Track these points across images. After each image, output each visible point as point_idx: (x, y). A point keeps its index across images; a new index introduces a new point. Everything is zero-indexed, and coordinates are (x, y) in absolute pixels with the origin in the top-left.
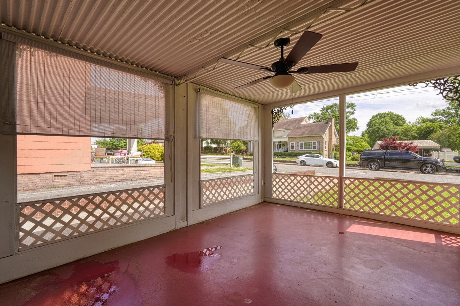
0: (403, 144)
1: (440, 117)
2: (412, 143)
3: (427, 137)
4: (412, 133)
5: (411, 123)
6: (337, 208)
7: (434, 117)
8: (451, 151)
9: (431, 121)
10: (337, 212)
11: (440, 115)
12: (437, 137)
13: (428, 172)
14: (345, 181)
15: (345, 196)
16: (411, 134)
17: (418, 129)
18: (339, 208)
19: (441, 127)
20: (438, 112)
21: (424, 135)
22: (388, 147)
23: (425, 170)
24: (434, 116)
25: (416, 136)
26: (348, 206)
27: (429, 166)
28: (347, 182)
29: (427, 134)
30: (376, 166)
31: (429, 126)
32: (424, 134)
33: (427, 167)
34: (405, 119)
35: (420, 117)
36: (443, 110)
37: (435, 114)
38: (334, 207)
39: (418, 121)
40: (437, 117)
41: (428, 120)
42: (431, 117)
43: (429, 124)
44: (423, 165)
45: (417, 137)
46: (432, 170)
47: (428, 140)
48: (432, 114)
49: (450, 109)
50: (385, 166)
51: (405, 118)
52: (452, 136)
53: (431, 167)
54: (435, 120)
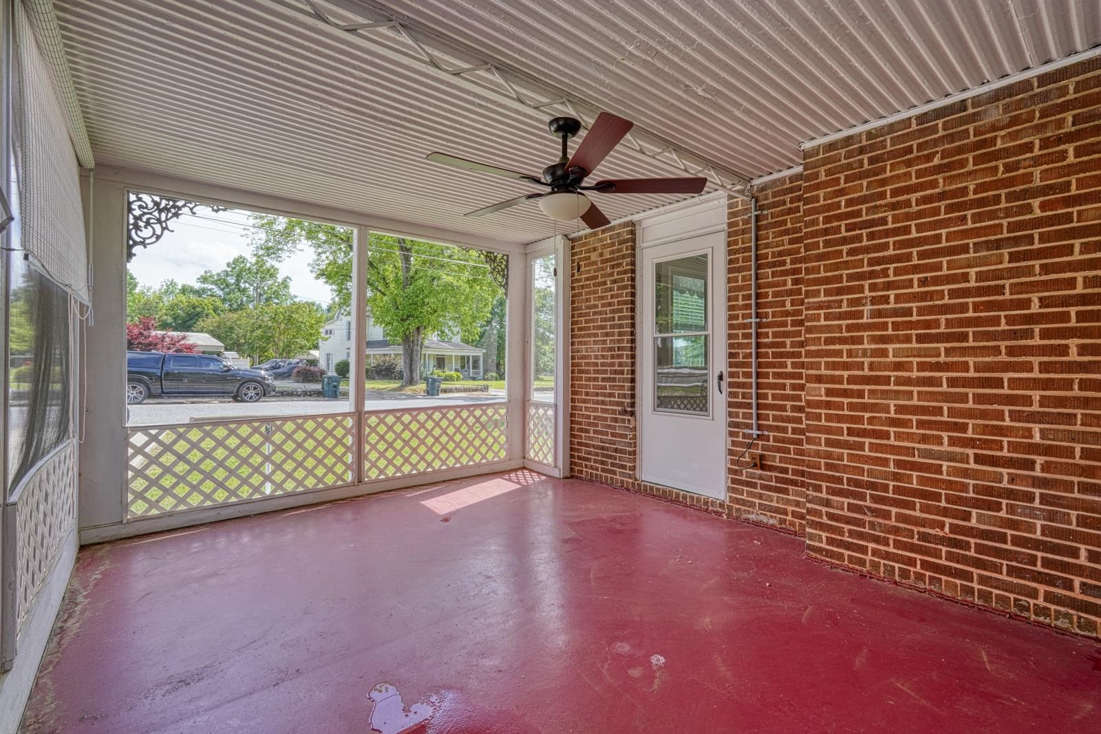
0: (167, 339)
1: (213, 287)
2: (184, 338)
3: (190, 326)
4: (160, 313)
5: (152, 291)
6: (353, 484)
7: (202, 286)
8: (237, 356)
9: (198, 293)
10: (353, 495)
11: (212, 283)
12: (212, 328)
13: (251, 398)
14: (369, 418)
15: (368, 453)
16: (157, 316)
17: (172, 307)
18: (356, 483)
19: (215, 310)
20: (210, 277)
21: (185, 322)
22: (133, 344)
23: (246, 395)
24: (201, 282)
25: (169, 321)
26: (373, 474)
27: (252, 385)
28: (373, 420)
29: (191, 319)
30: (141, 393)
31: (194, 304)
32: (188, 321)
33: (248, 388)
34: (134, 279)
35: (170, 279)
36: (218, 275)
37: (204, 279)
38: (347, 486)
39: (165, 287)
40: (206, 286)
41: (193, 291)
42: (197, 286)
43: (194, 299)
44: (241, 385)
45: (171, 324)
46: (257, 394)
47: (193, 331)
48: (199, 279)
49: (228, 276)
50: (163, 392)
51: (135, 276)
52: (236, 327)
53: (255, 388)
54: (204, 290)
